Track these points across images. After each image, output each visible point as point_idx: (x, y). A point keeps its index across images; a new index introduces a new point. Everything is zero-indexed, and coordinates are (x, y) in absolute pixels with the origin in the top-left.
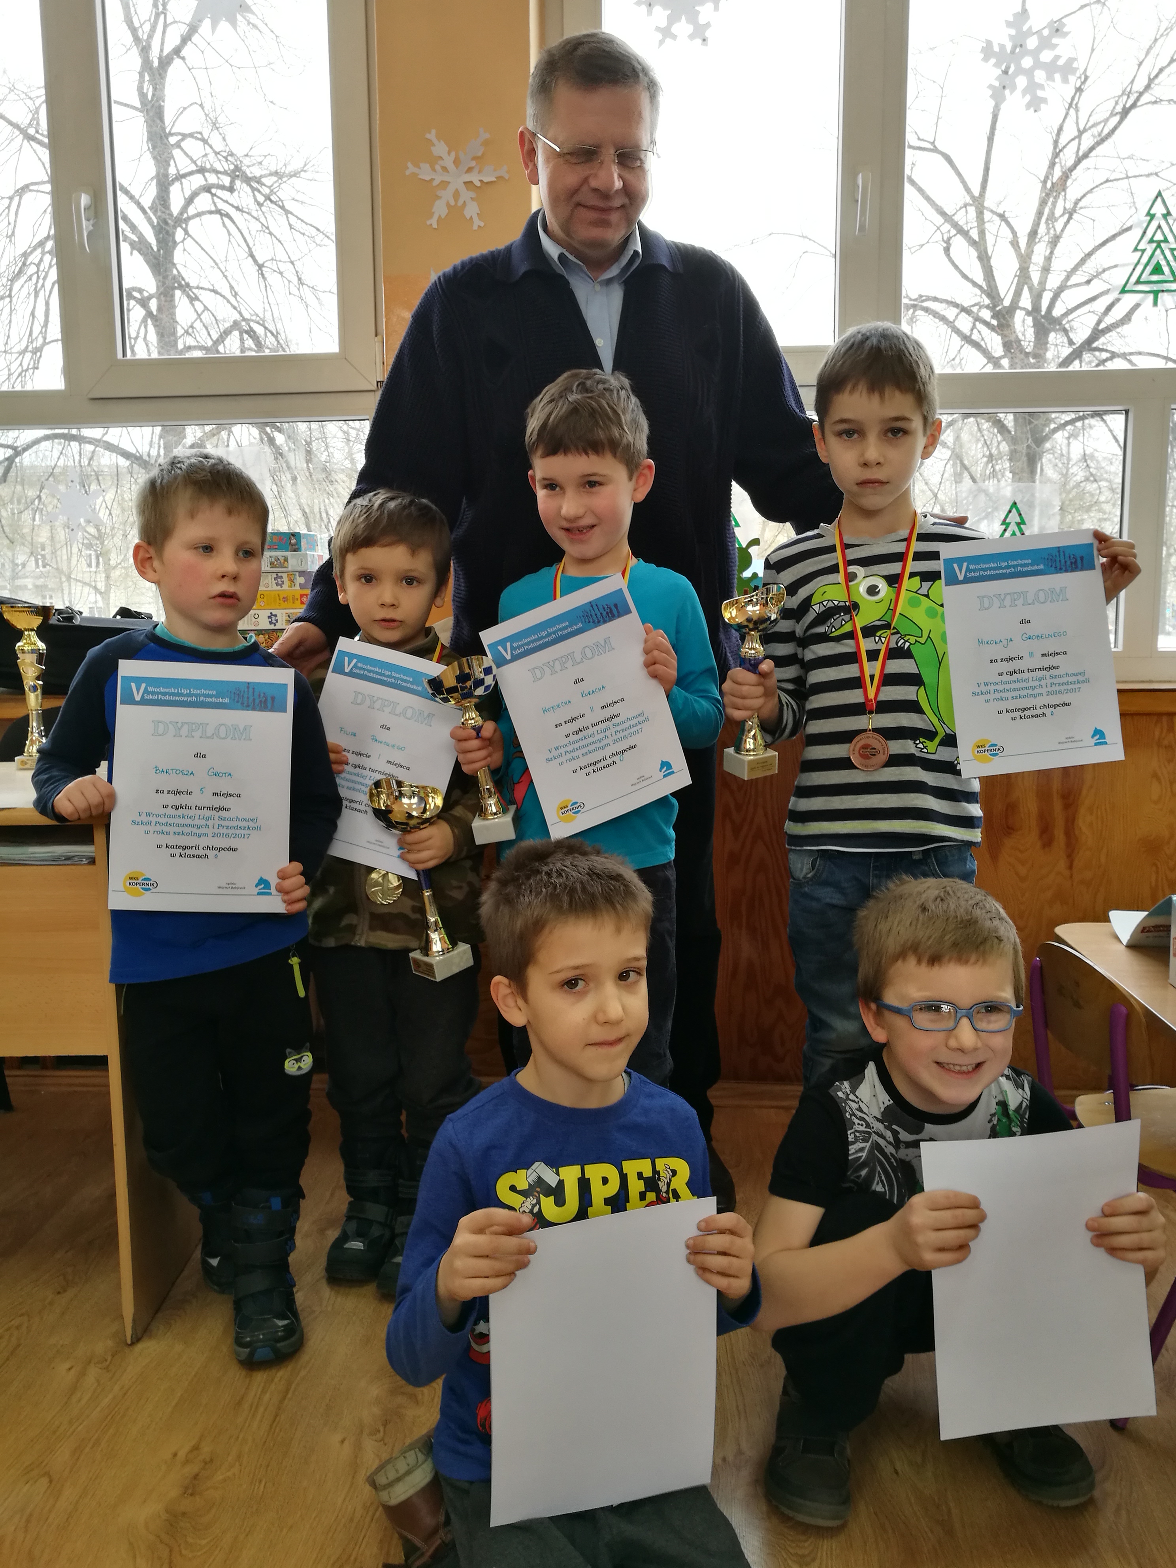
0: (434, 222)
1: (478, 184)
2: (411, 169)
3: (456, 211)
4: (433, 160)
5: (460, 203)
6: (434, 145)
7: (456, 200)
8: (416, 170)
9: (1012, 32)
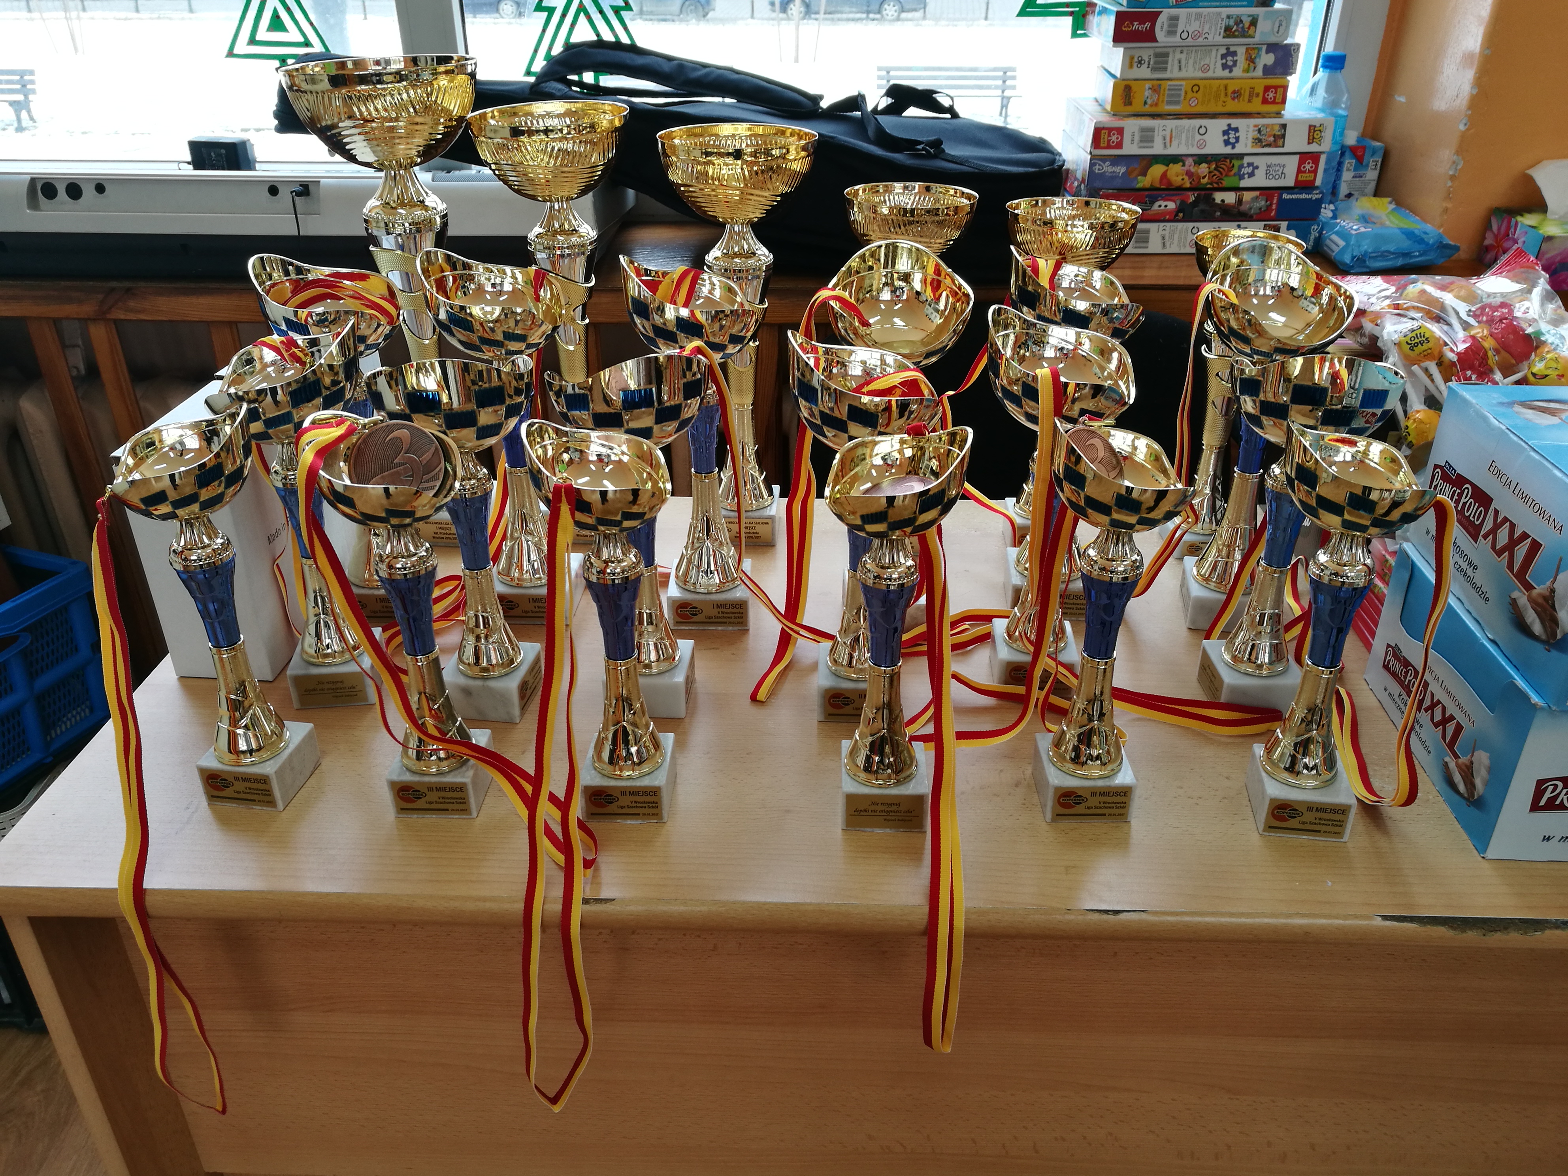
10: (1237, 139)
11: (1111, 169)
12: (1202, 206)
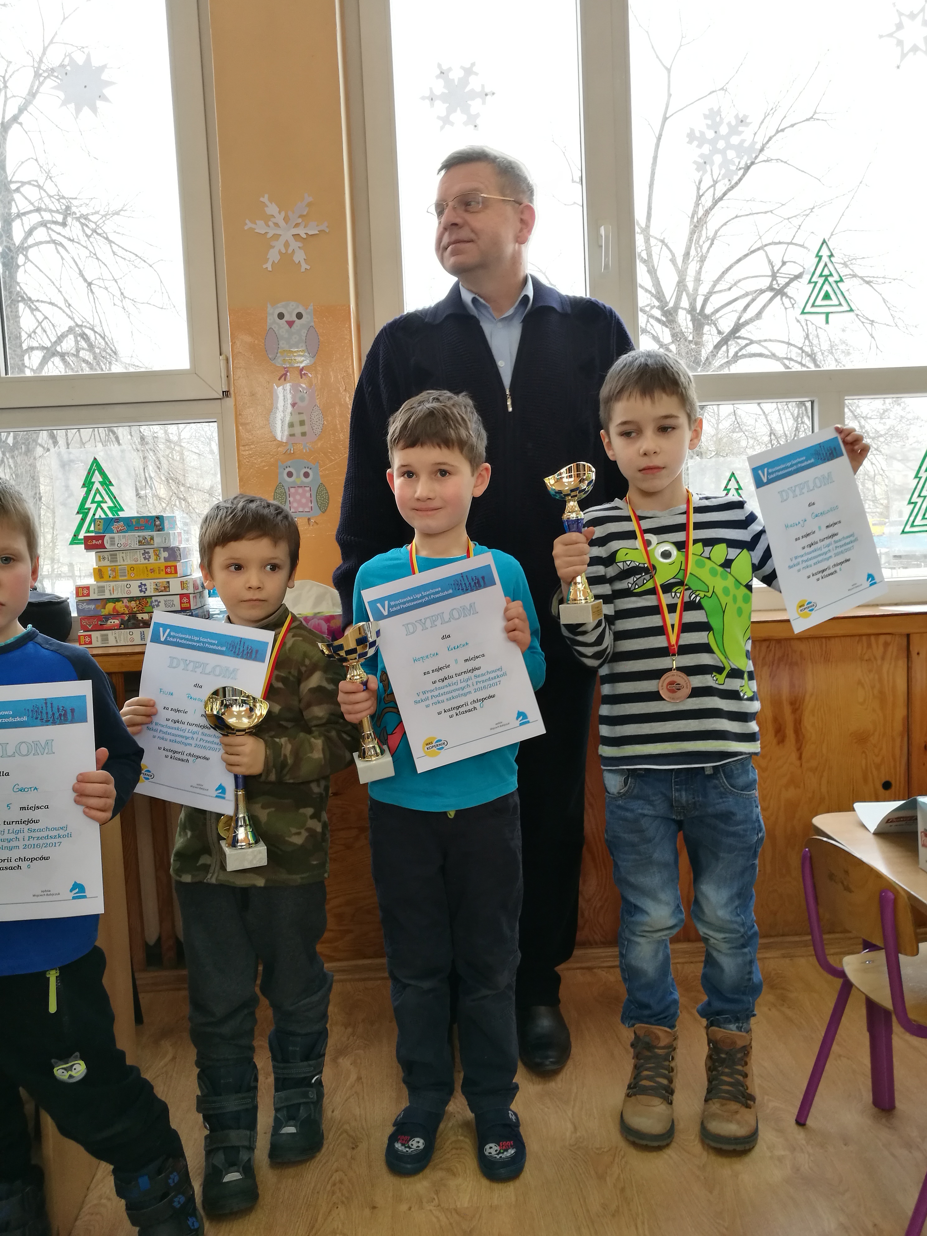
0: (269, 266)
1: (304, 236)
2: (249, 225)
3: (286, 258)
4: (267, 218)
5: (290, 251)
6: (267, 206)
7: (287, 249)
8: (253, 226)
9: (709, 122)
10: (146, 589)
11: (87, 607)
12: (132, 621)
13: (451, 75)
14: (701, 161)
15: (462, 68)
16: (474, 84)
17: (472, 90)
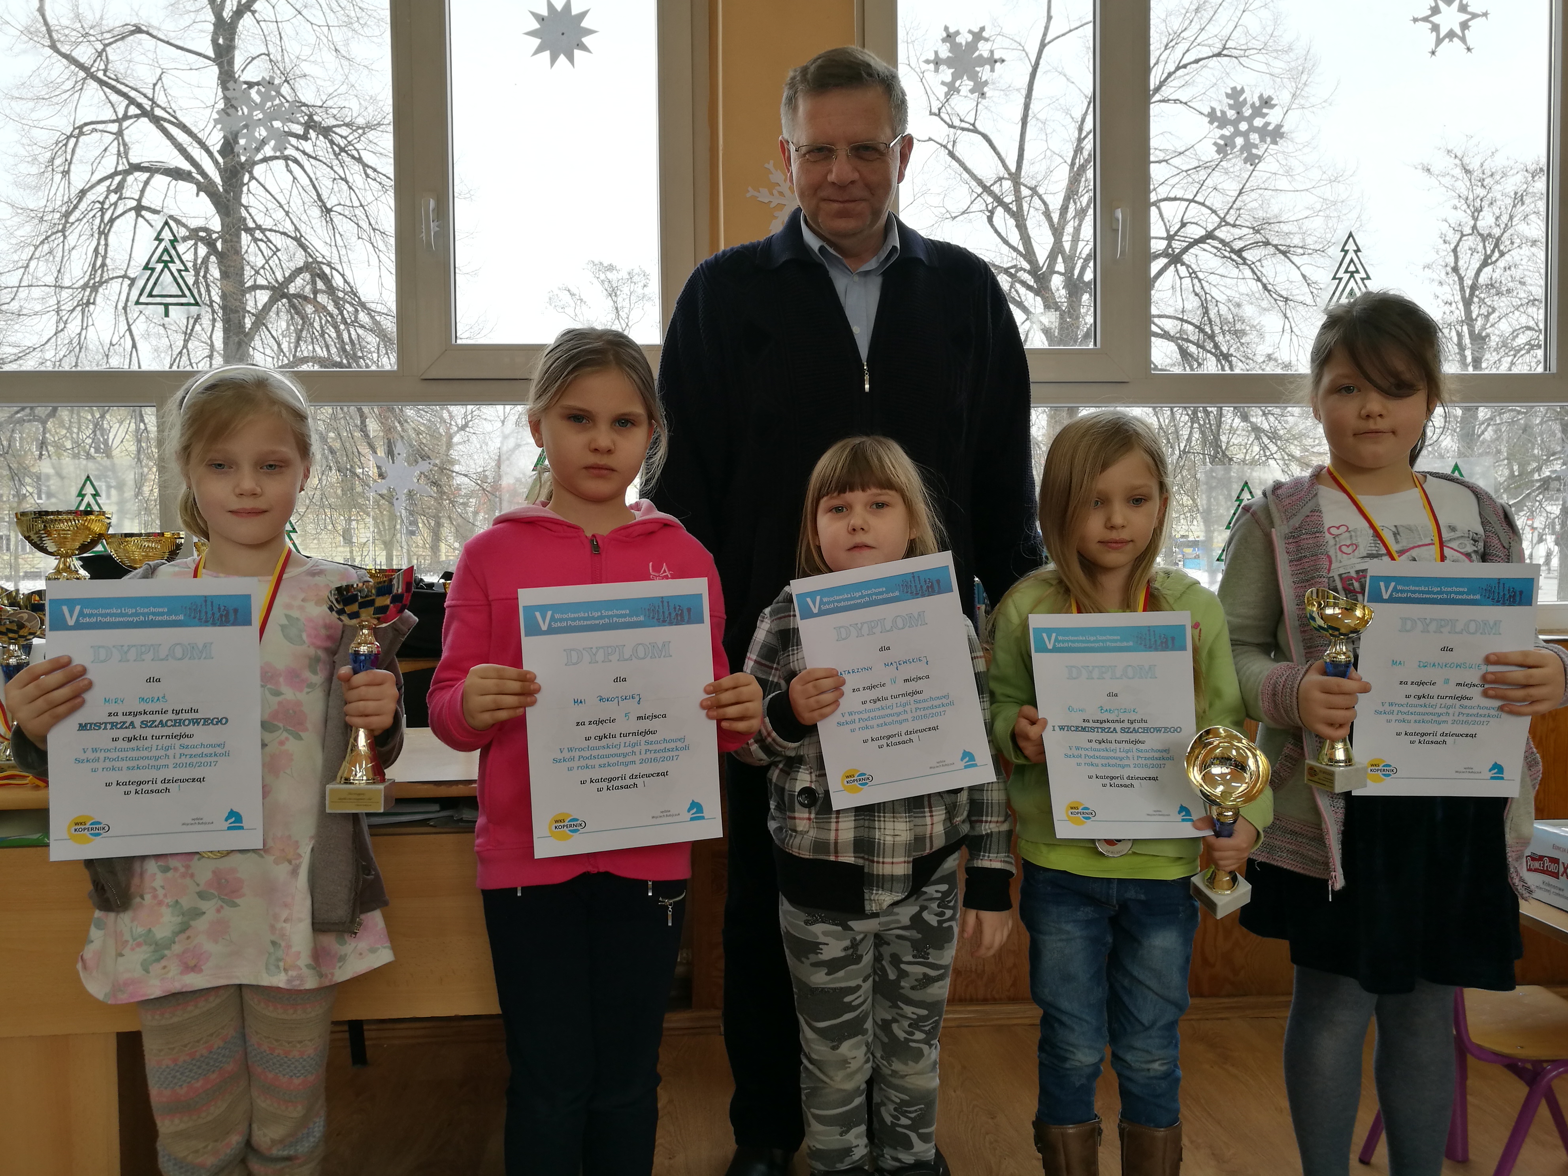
2: (751, 192)
4: (772, 186)
6: (772, 173)
8: (756, 194)
9: (1231, 102)
13: (959, 39)
14: (1222, 142)
15: (970, 32)
16: (983, 49)
17: (981, 56)
